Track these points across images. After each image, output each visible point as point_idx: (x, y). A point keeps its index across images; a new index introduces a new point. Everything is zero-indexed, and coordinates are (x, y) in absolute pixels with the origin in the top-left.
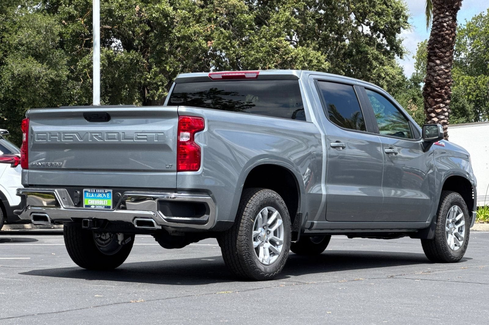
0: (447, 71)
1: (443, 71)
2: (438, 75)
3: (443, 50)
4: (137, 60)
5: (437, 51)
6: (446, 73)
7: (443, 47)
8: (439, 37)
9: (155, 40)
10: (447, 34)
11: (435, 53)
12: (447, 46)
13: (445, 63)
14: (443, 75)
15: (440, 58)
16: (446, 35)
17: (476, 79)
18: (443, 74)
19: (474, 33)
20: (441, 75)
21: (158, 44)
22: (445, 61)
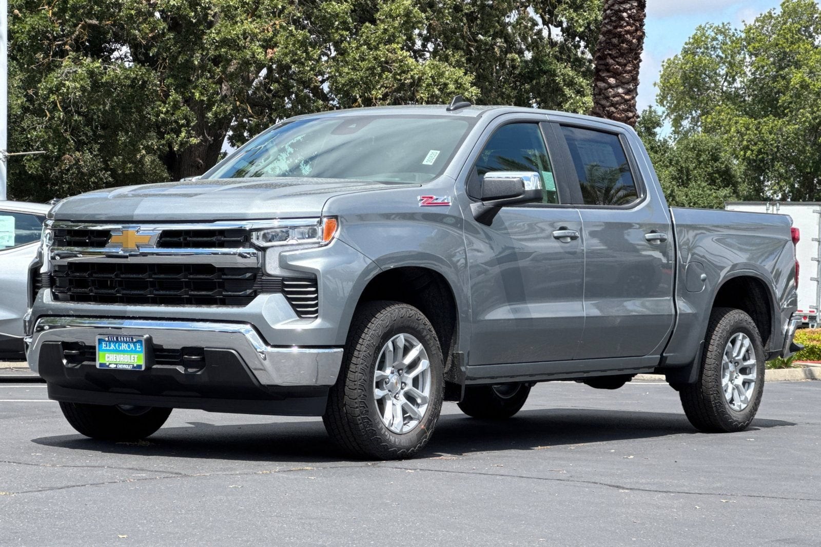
0: (627, 97)
1: (622, 97)
2: (613, 105)
3: (621, 60)
4: (143, 80)
5: (611, 61)
6: (626, 101)
7: (622, 55)
8: (615, 38)
9: (175, 45)
10: (628, 32)
11: (607, 65)
12: (627, 53)
13: (624, 83)
14: (620, 104)
15: (615, 74)
16: (627, 34)
17: (759, 123)
18: (622, 103)
19: (757, 45)
20: (616, 104)
21: (180, 53)
22: (623, 81)
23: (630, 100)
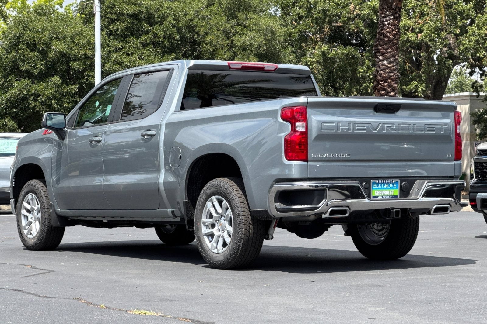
0: (389, 66)
1: (386, 65)
2: (382, 70)
3: (385, 47)
5: (380, 47)
6: (389, 67)
7: (385, 44)
8: (381, 35)
10: (388, 32)
11: (378, 49)
12: (388, 43)
13: (387, 59)
14: (386, 69)
15: (383, 54)
16: (387, 33)
18: (387, 69)
20: (383, 69)
22: (386, 57)
23: (391, 67)
